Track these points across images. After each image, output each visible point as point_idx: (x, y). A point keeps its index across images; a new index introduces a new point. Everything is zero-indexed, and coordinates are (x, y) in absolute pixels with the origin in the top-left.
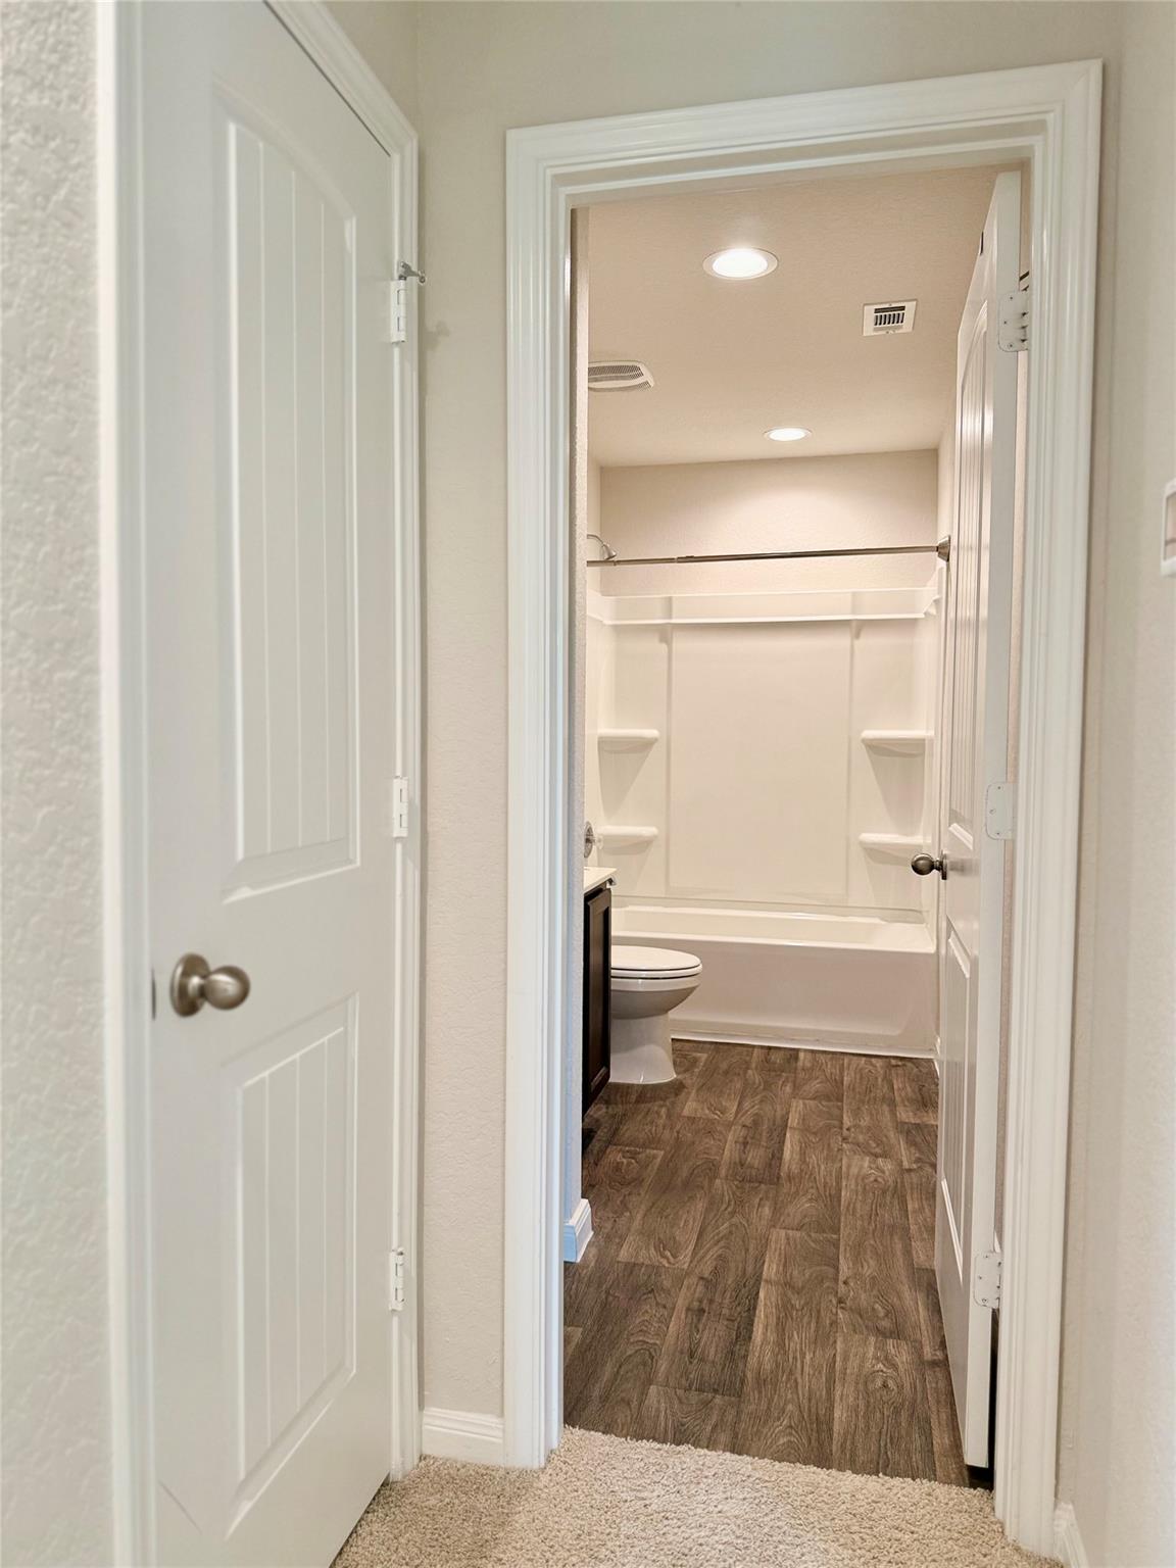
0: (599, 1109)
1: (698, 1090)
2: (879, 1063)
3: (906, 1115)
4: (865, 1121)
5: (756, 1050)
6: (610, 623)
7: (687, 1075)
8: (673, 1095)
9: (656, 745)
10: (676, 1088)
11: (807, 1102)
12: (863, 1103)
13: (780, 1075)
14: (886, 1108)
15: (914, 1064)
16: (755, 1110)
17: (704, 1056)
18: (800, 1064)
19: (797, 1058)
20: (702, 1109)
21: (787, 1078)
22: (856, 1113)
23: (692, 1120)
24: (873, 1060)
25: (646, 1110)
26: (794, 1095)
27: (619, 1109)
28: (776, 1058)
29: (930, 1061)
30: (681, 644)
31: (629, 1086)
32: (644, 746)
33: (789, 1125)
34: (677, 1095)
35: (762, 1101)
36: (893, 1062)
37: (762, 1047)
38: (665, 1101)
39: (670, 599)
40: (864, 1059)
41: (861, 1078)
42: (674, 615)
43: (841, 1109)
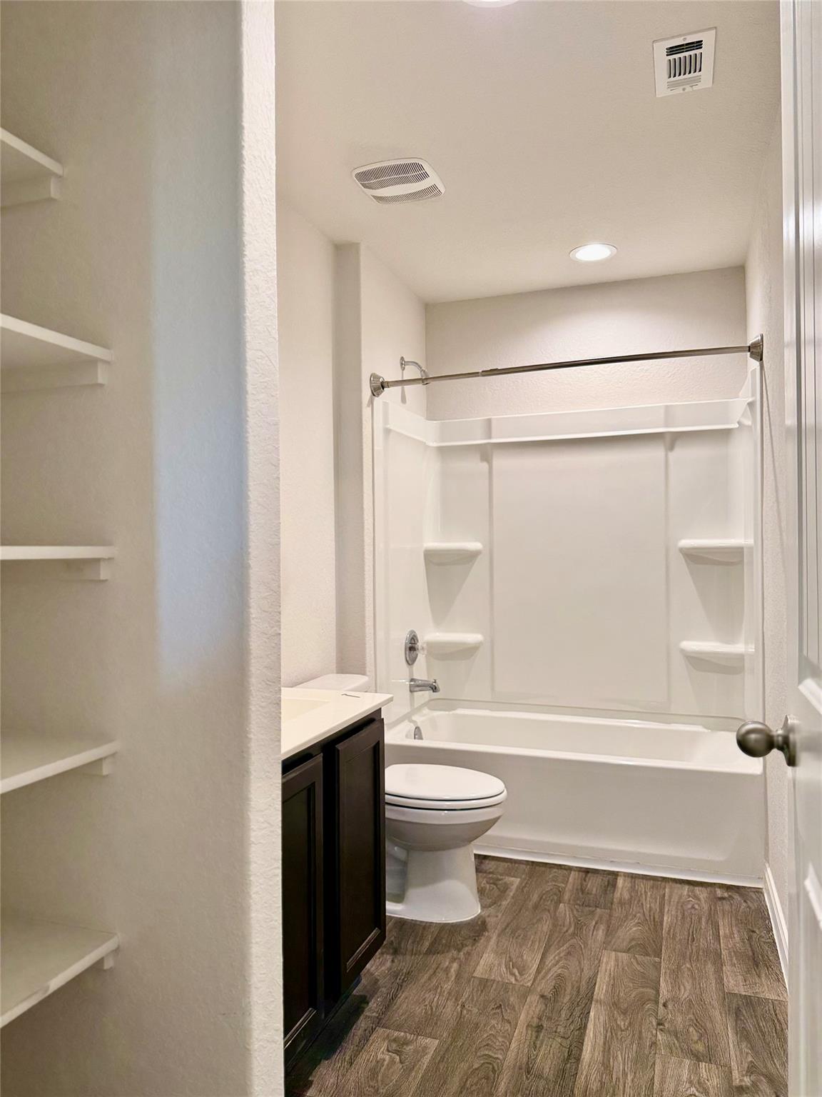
0: (382, 964)
1: (499, 935)
2: (702, 894)
3: (735, 982)
4: (685, 993)
5: (573, 872)
6: (436, 445)
7: (492, 910)
8: (470, 941)
9: (479, 557)
10: (477, 929)
11: (619, 954)
12: (684, 958)
13: (592, 913)
14: (710, 968)
15: (741, 895)
16: (556, 970)
17: (515, 882)
18: (617, 895)
19: (614, 886)
20: (500, 965)
21: (601, 917)
22: (676, 974)
23: (484, 984)
24: (697, 890)
25: (434, 966)
26: (606, 945)
27: (405, 963)
28: (593, 885)
29: (758, 891)
30: (502, 463)
31: (426, 926)
32: (468, 558)
33: (595, 997)
34: (473, 945)
35: (569, 953)
36: (719, 892)
37: (580, 869)
38: (459, 950)
39: (489, 421)
40: (687, 887)
41: (683, 917)
42: (493, 435)
43: (657, 967)
